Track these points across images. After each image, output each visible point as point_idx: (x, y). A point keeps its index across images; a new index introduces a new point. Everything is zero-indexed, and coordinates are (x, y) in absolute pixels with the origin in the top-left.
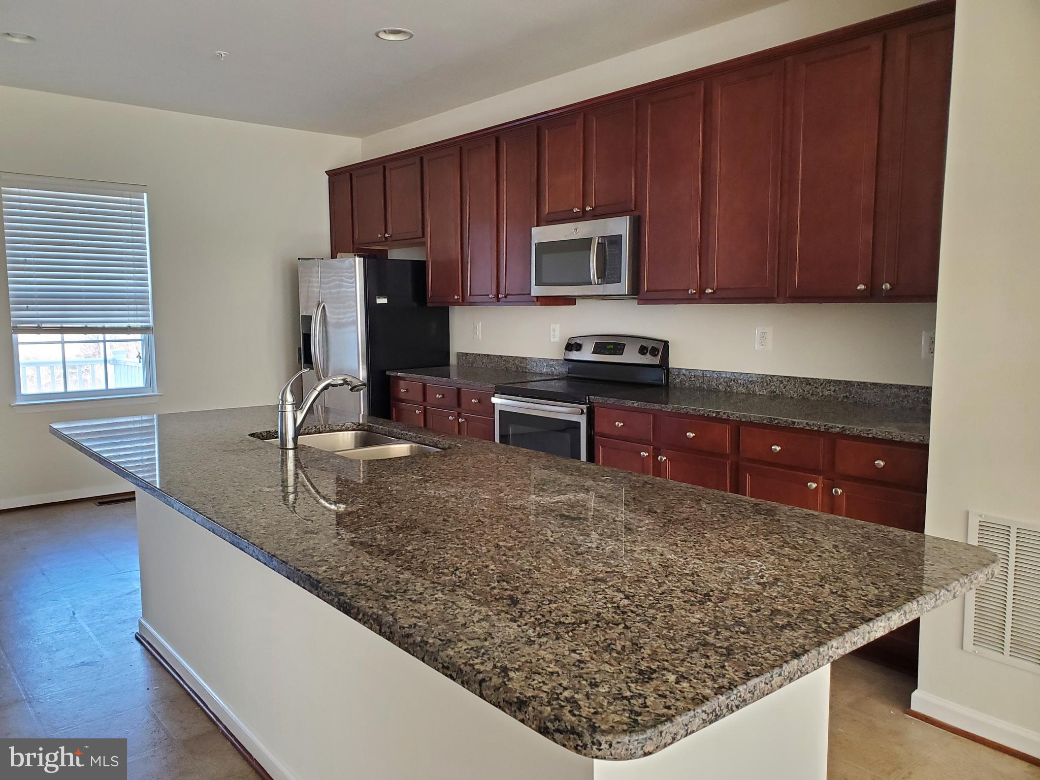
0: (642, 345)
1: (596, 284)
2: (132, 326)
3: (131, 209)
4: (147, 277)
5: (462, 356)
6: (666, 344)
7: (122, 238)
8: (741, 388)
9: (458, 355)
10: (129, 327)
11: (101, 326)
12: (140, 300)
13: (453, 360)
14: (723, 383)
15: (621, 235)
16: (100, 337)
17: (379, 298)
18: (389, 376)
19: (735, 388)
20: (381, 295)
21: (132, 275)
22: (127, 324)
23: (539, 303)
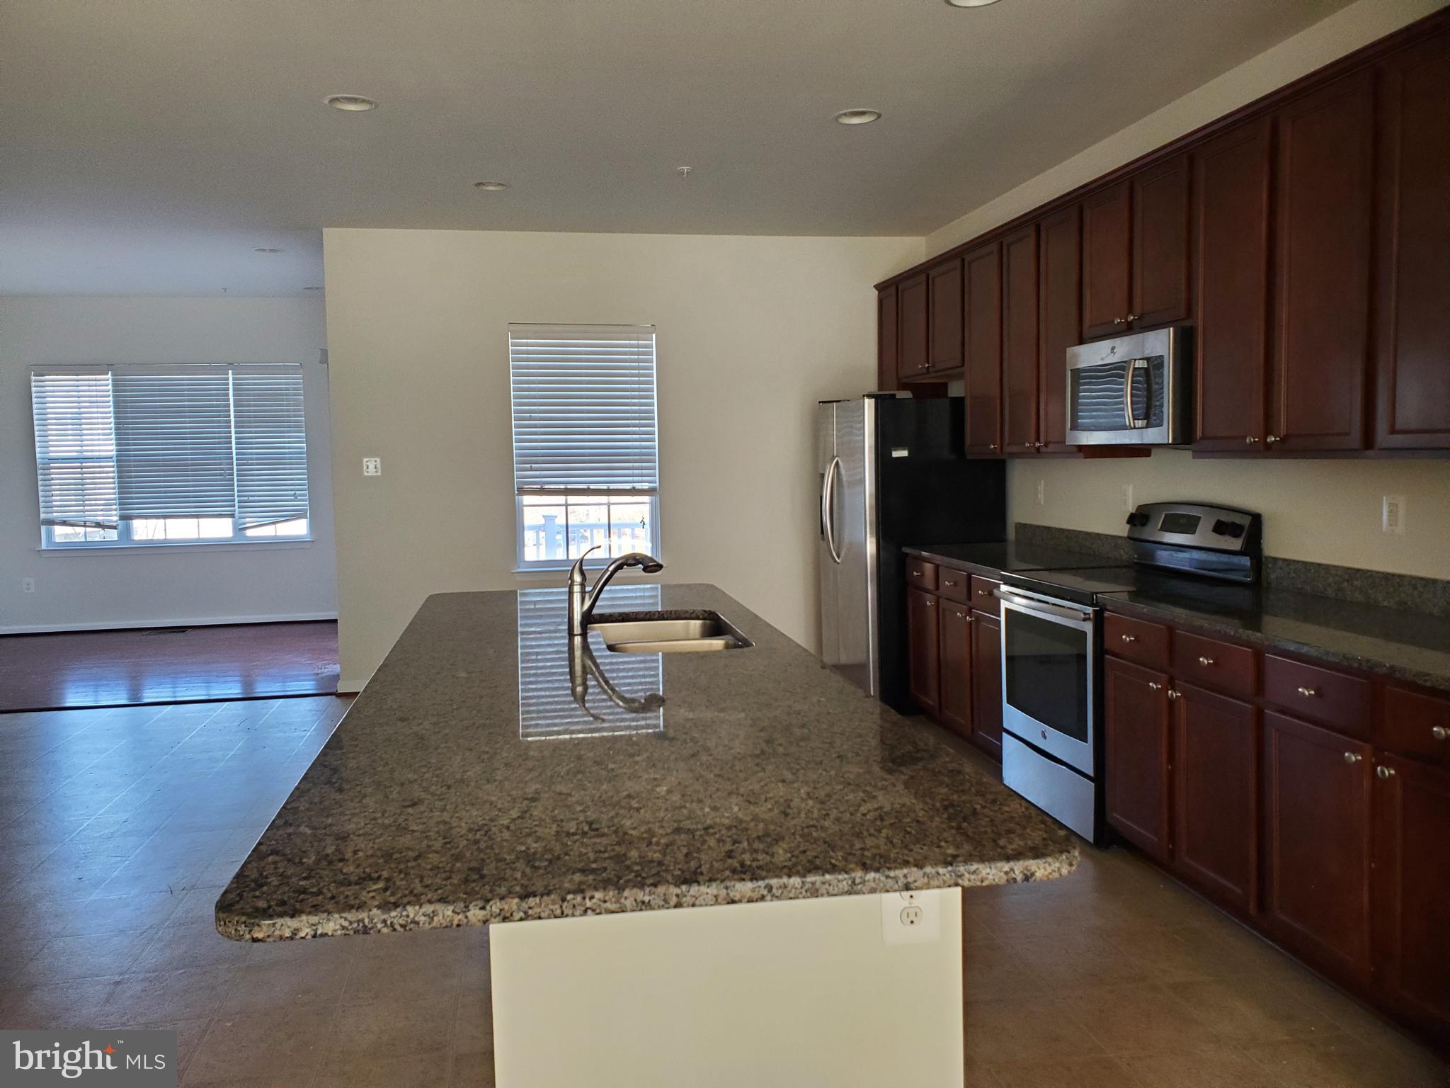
0: (1218, 521)
1: (1132, 428)
2: (637, 487)
3: (638, 354)
4: (654, 431)
5: (1021, 527)
6: (1256, 519)
7: (628, 388)
8: (1357, 594)
9: (1016, 527)
10: (634, 488)
11: (606, 488)
12: (644, 457)
13: (1011, 534)
14: (1333, 585)
15: (1162, 356)
16: (604, 499)
17: (895, 450)
18: (907, 554)
19: (1349, 593)
20: (899, 446)
21: (638, 429)
22: (632, 484)
23: (1082, 454)
